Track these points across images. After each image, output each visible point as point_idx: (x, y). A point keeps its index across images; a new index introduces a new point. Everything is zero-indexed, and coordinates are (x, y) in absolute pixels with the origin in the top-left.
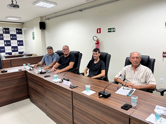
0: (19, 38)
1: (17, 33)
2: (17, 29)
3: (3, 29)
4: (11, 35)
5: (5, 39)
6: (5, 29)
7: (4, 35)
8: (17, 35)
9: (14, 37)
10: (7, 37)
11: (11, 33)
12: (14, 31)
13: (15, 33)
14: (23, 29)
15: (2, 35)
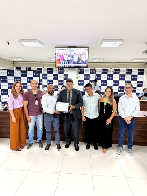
0: (139, 78)
1: (139, 74)
2: (139, 70)
3: (126, 70)
4: (133, 76)
5: (126, 79)
6: (128, 70)
7: (127, 76)
8: (139, 76)
9: (134, 78)
10: (128, 77)
11: (133, 73)
12: (136, 72)
13: (136, 74)
14: (145, 70)
15: (124, 76)
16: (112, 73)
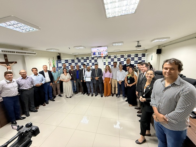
2: (142, 54)
5: (135, 60)
6: (136, 55)
7: (135, 58)
8: (142, 58)
9: (140, 59)
11: (139, 56)
13: (141, 56)
14: (146, 54)
15: (134, 58)
16: (126, 57)
